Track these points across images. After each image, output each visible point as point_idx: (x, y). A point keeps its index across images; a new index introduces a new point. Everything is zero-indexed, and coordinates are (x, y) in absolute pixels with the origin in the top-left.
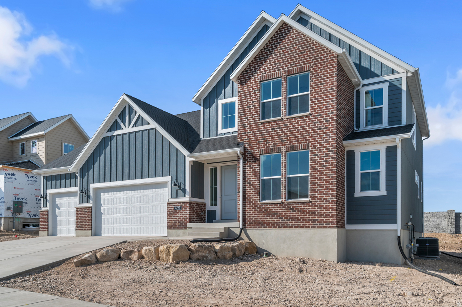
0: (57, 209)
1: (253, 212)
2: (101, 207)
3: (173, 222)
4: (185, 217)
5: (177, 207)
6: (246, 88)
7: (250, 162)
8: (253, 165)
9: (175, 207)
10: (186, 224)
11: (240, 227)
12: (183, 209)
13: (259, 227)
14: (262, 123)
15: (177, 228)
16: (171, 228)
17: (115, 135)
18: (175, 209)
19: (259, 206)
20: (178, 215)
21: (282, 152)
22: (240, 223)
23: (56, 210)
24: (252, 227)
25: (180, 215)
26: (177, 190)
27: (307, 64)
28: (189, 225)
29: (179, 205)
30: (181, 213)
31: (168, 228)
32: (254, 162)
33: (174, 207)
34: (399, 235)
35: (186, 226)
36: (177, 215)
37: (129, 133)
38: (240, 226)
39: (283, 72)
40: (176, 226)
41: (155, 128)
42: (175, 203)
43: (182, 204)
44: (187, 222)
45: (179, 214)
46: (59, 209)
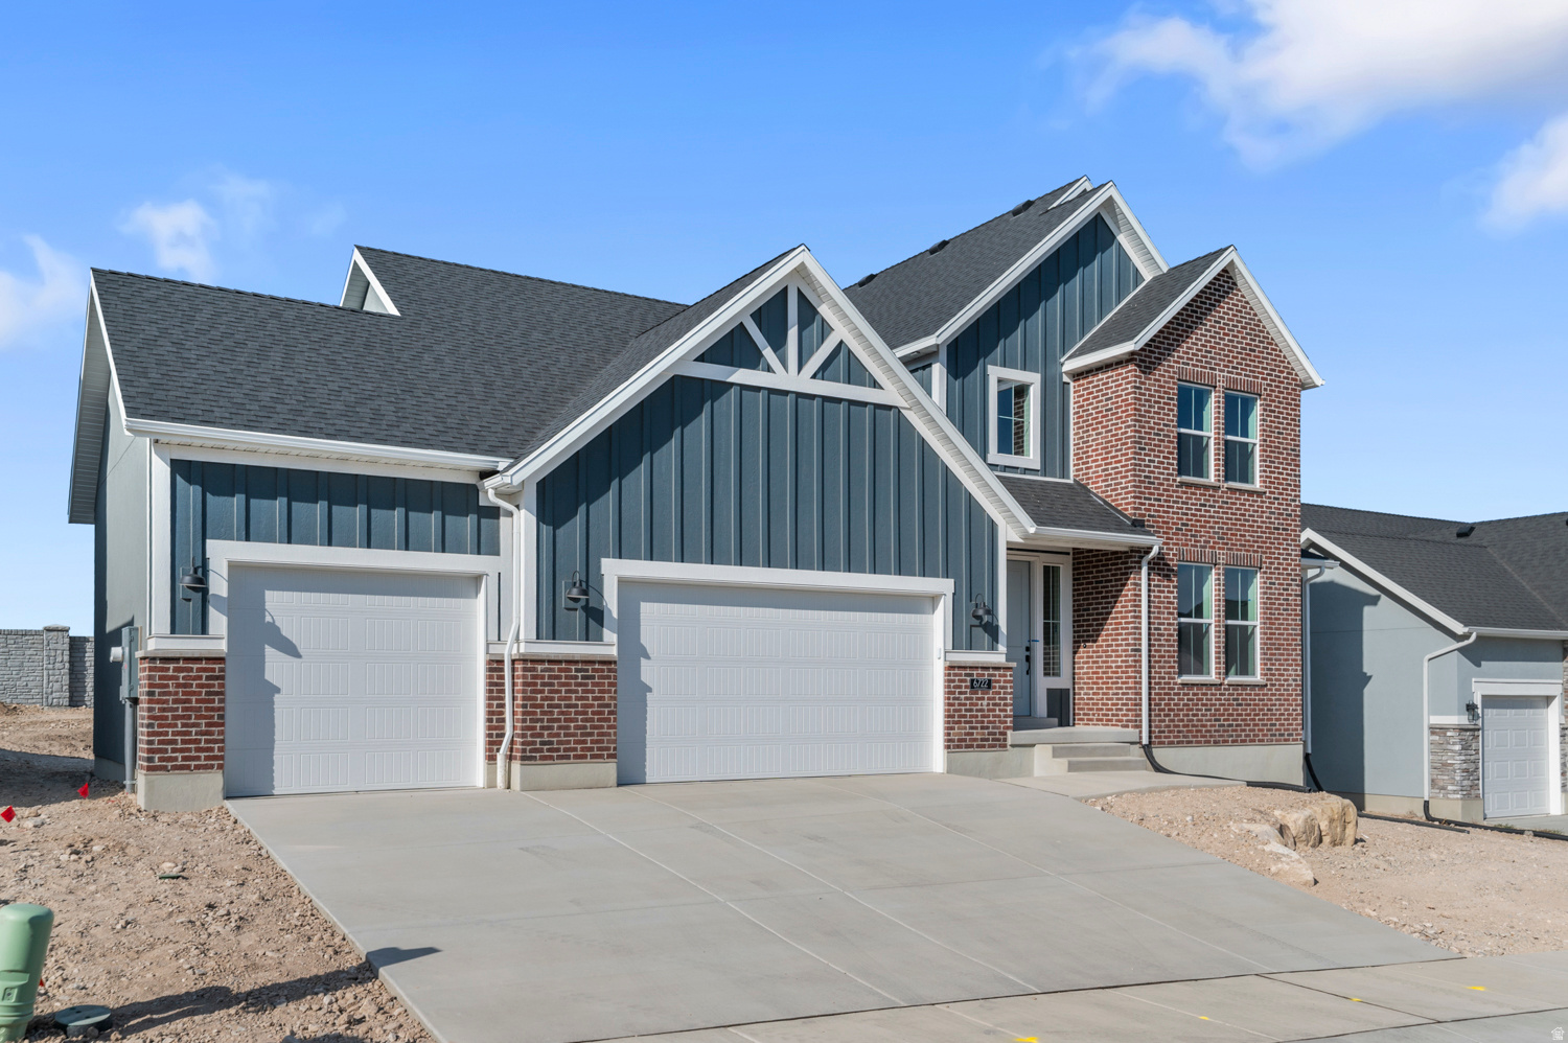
0: (269, 651)
1: (1165, 705)
2: (643, 661)
3: (965, 728)
4: (1002, 714)
5: (977, 681)
6: (1151, 384)
7: (1159, 575)
8: (1165, 583)
9: (972, 681)
10: (1005, 734)
11: (1140, 743)
12: (995, 687)
13: (1178, 742)
14: (1182, 484)
15: (978, 746)
16: (958, 747)
17: (732, 384)
18: (972, 687)
19: (1179, 689)
20: (982, 705)
21: (1219, 564)
22: (1141, 732)
23: (263, 656)
24: (1163, 743)
25: (988, 705)
26: (971, 626)
27: (1257, 377)
28: (1012, 736)
29: (984, 675)
30: (989, 699)
31: (948, 747)
32: (1167, 576)
33: (968, 679)
34: (1310, 751)
35: (1005, 740)
36: (977, 705)
37: (799, 395)
38: (1141, 738)
39: (1221, 377)
40: (975, 740)
41: (896, 407)
42: (971, 668)
43: (991, 672)
44: (1008, 728)
45: (985, 702)
46: (290, 649)
